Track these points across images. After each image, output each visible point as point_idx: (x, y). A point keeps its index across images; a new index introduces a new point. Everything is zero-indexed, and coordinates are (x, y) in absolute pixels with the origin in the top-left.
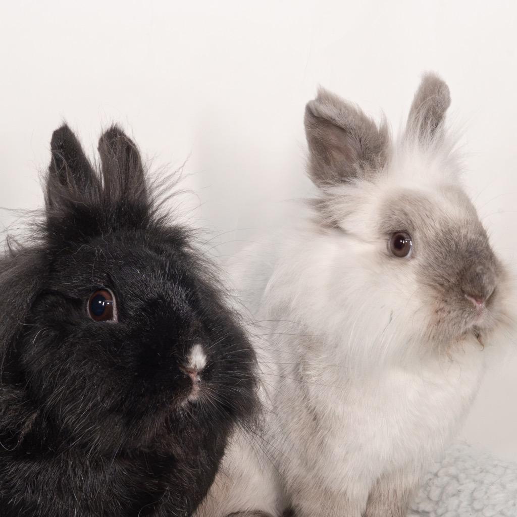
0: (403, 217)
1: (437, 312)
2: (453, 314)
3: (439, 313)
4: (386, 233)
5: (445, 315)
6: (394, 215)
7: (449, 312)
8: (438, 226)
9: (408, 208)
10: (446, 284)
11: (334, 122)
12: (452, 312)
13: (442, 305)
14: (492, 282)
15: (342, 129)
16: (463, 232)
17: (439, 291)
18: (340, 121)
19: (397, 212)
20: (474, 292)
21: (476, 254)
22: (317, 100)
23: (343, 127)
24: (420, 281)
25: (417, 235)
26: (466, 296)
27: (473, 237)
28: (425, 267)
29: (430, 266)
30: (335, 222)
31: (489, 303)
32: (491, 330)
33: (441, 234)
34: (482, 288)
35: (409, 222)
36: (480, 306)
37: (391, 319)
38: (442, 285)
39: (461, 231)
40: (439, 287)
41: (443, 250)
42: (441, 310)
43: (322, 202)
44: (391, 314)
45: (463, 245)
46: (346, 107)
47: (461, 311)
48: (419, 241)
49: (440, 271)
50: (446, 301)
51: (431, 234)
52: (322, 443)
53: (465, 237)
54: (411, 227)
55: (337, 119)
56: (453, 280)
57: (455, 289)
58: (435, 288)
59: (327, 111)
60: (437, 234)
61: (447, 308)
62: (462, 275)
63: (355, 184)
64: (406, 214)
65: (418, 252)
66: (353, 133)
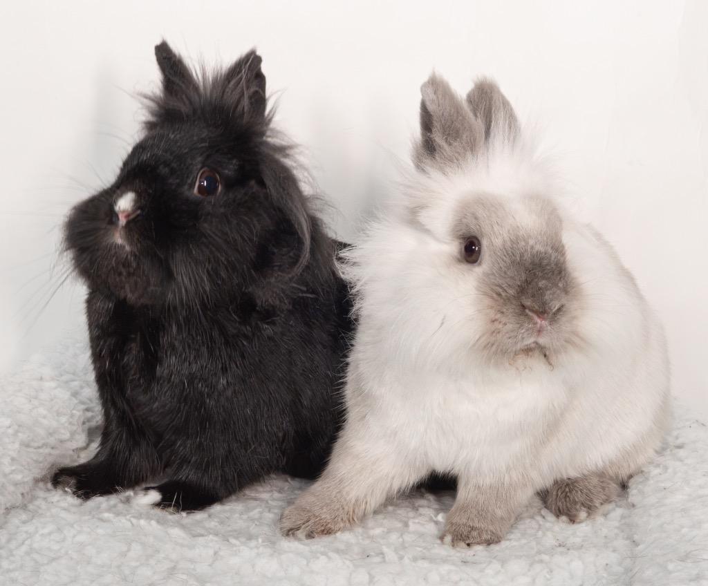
0: (474, 222)
1: (492, 321)
2: (510, 326)
3: (495, 323)
4: (459, 237)
5: (501, 326)
6: (465, 218)
7: (505, 324)
8: (506, 233)
9: (481, 213)
10: (503, 294)
12: (508, 325)
13: (499, 316)
14: (557, 299)
16: (531, 242)
17: (495, 301)
19: (468, 216)
20: (534, 307)
21: (541, 267)
24: (478, 289)
25: (485, 243)
26: (527, 311)
27: (542, 250)
29: (493, 274)
33: (509, 243)
35: (479, 227)
36: (542, 322)
37: (442, 323)
38: (499, 295)
40: (495, 296)
41: (508, 260)
42: (496, 320)
44: (443, 319)
45: (527, 257)
47: (518, 326)
48: (486, 248)
49: (500, 281)
50: (503, 313)
51: (498, 242)
53: (532, 247)
54: (480, 234)
56: (512, 292)
57: (514, 302)
58: (492, 297)
60: (505, 242)
61: (504, 320)
62: (523, 289)
64: (476, 218)
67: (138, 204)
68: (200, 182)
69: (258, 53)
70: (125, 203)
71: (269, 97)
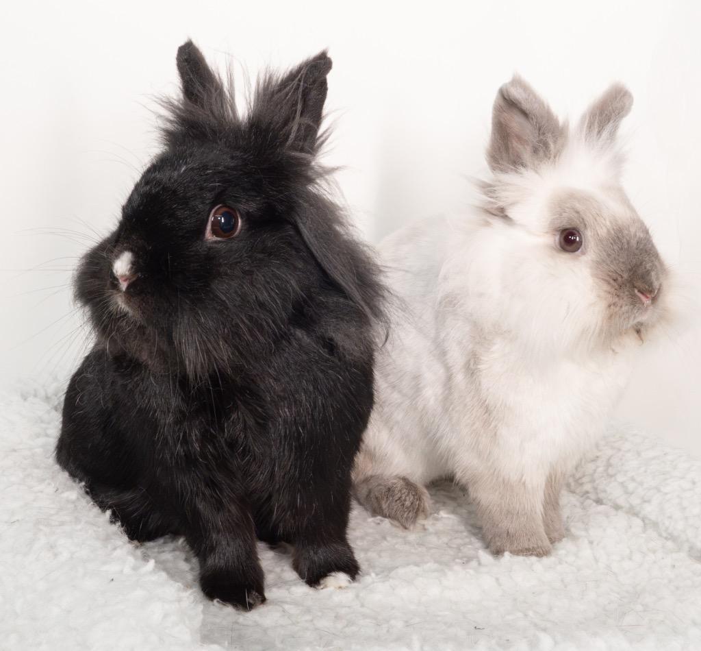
0: (576, 215)
1: (610, 306)
2: (625, 308)
3: (612, 307)
4: (556, 230)
5: (617, 309)
6: (565, 212)
7: (621, 307)
8: (608, 223)
9: (578, 206)
10: (619, 279)
11: (519, 105)
12: (623, 307)
13: (616, 299)
14: (658, 279)
15: (525, 114)
16: (633, 230)
17: (613, 286)
18: (526, 106)
19: (567, 210)
20: (645, 287)
21: (646, 251)
22: (510, 83)
23: (528, 112)
24: (594, 275)
25: (588, 233)
26: (636, 291)
28: (598, 263)
29: (604, 261)
30: (502, 210)
31: (654, 300)
32: (653, 326)
33: (613, 232)
34: (651, 284)
35: (581, 220)
36: (647, 302)
37: (568, 311)
38: (615, 280)
39: (631, 230)
40: (612, 282)
41: (615, 247)
42: (614, 304)
43: (490, 186)
44: (568, 306)
45: (633, 243)
46: (535, 96)
47: (632, 306)
48: (590, 238)
49: (613, 267)
50: (618, 296)
51: (603, 232)
52: (495, 434)
53: (635, 235)
54: (582, 225)
55: (523, 102)
56: (626, 276)
57: (627, 285)
58: (609, 283)
59: (516, 94)
60: (608, 231)
61: (620, 303)
62: (634, 272)
63: (521, 173)
64: (578, 212)
65: (588, 250)
66: (535, 120)
67: (136, 266)
68: (216, 218)
69: (329, 55)
70: (122, 265)
71: (327, 115)
